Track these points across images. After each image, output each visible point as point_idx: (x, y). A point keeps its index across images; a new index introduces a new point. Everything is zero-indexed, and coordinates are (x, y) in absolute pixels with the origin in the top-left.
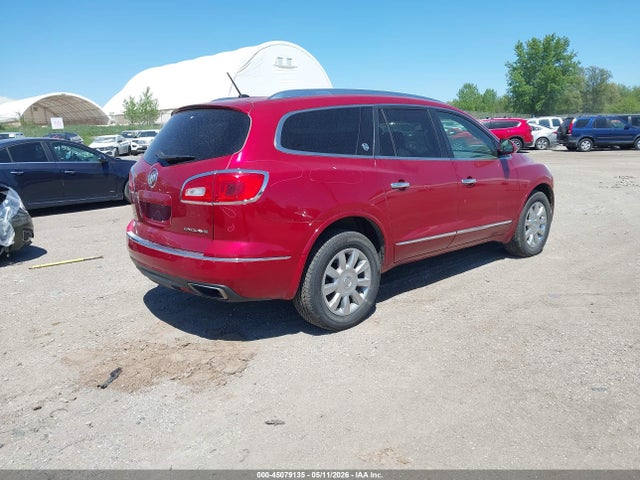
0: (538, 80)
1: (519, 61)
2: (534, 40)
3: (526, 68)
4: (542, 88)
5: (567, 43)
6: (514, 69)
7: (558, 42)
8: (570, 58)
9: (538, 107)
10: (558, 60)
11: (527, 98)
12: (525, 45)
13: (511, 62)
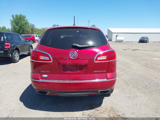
0: (19, 25)
1: (13, 20)
2: (17, 15)
3: (15, 22)
4: (21, 27)
5: (25, 17)
6: (12, 22)
7: (23, 16)
8: (27, 21)
9: (21, 32)
10: (24, 21)
11: (17, 30)
12: (14, 16)
13: (11, 20)
